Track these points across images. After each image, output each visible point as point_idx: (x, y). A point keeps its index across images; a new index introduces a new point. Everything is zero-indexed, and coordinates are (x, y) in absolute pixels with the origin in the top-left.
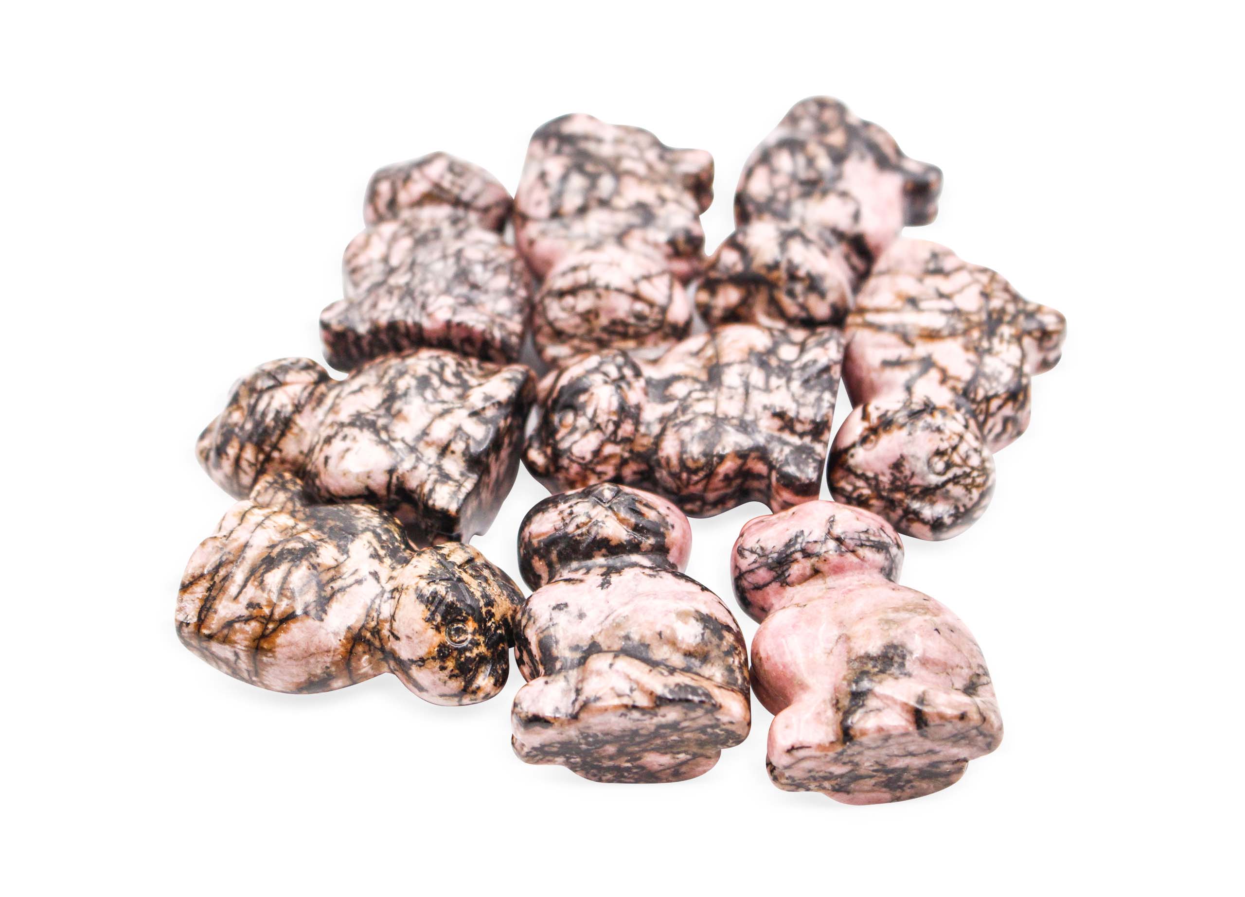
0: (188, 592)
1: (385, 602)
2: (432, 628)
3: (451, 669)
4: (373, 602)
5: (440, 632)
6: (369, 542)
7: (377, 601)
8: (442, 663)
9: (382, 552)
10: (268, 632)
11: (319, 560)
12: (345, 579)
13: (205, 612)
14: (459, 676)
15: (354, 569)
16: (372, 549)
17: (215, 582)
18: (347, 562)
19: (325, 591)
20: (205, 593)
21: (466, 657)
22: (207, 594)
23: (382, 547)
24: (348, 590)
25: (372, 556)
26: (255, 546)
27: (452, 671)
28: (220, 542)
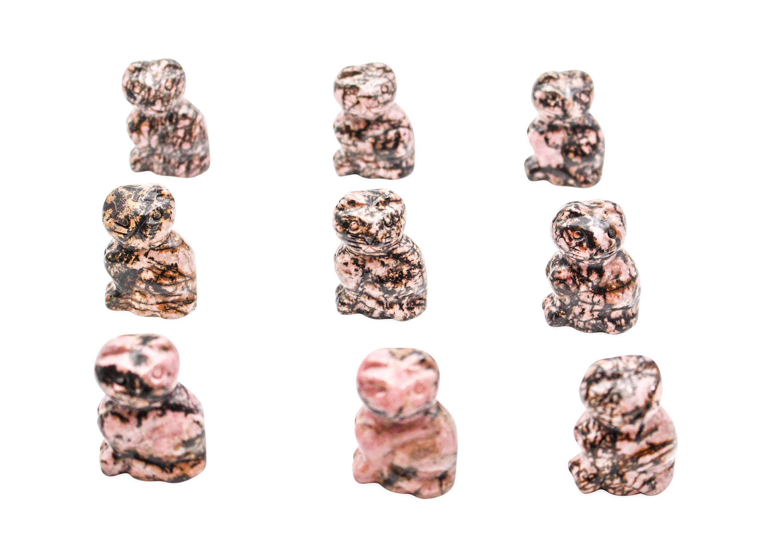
0: (187, 312)
1: (155, 246)
2: (162, 226)
3: (170, 210)
4: (157, 250)
5: (162, 223)
6: (132, 264)
7: (156, 249)
8: (170, 214)
9: (134, 257)
10: (189, 278)
11: (153, 277)
12: (154, 264)
13: (190, 301)
14: (170, 205)
15: (148, 264)
16: (135, 262)
17: (178, 306)
18: (145, 267)
19: (164, 269)
20: (184, 306)
21: (163, 207)
22: (184, 305)
23: (131, 258)
24: (158, 261)
25: (139, 260)
26: (156, 301)
27: (170, 209)
28: (163, 313)
